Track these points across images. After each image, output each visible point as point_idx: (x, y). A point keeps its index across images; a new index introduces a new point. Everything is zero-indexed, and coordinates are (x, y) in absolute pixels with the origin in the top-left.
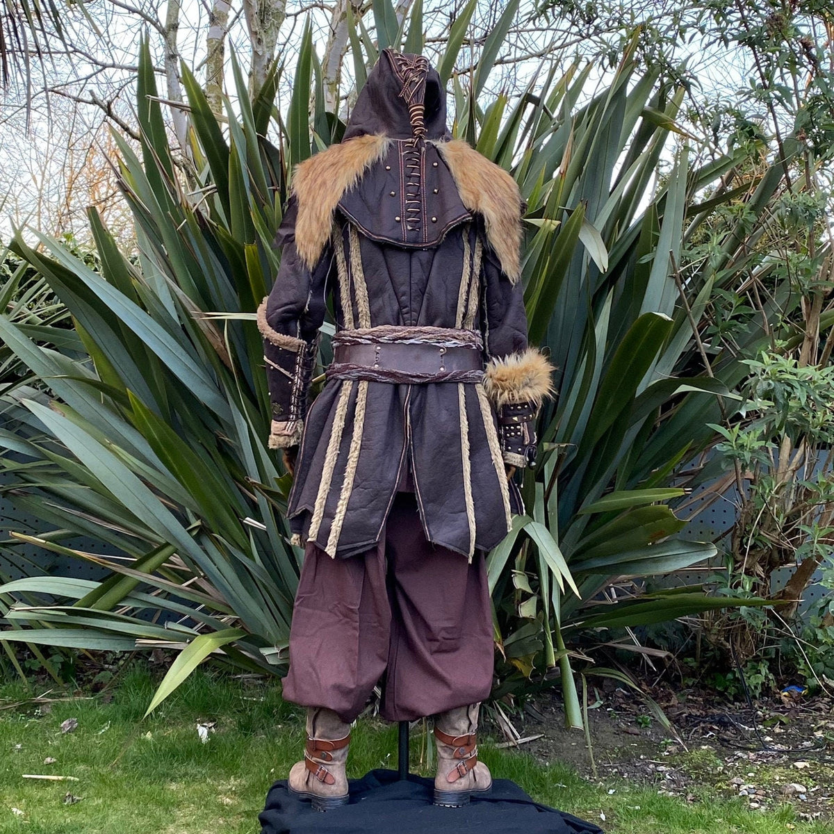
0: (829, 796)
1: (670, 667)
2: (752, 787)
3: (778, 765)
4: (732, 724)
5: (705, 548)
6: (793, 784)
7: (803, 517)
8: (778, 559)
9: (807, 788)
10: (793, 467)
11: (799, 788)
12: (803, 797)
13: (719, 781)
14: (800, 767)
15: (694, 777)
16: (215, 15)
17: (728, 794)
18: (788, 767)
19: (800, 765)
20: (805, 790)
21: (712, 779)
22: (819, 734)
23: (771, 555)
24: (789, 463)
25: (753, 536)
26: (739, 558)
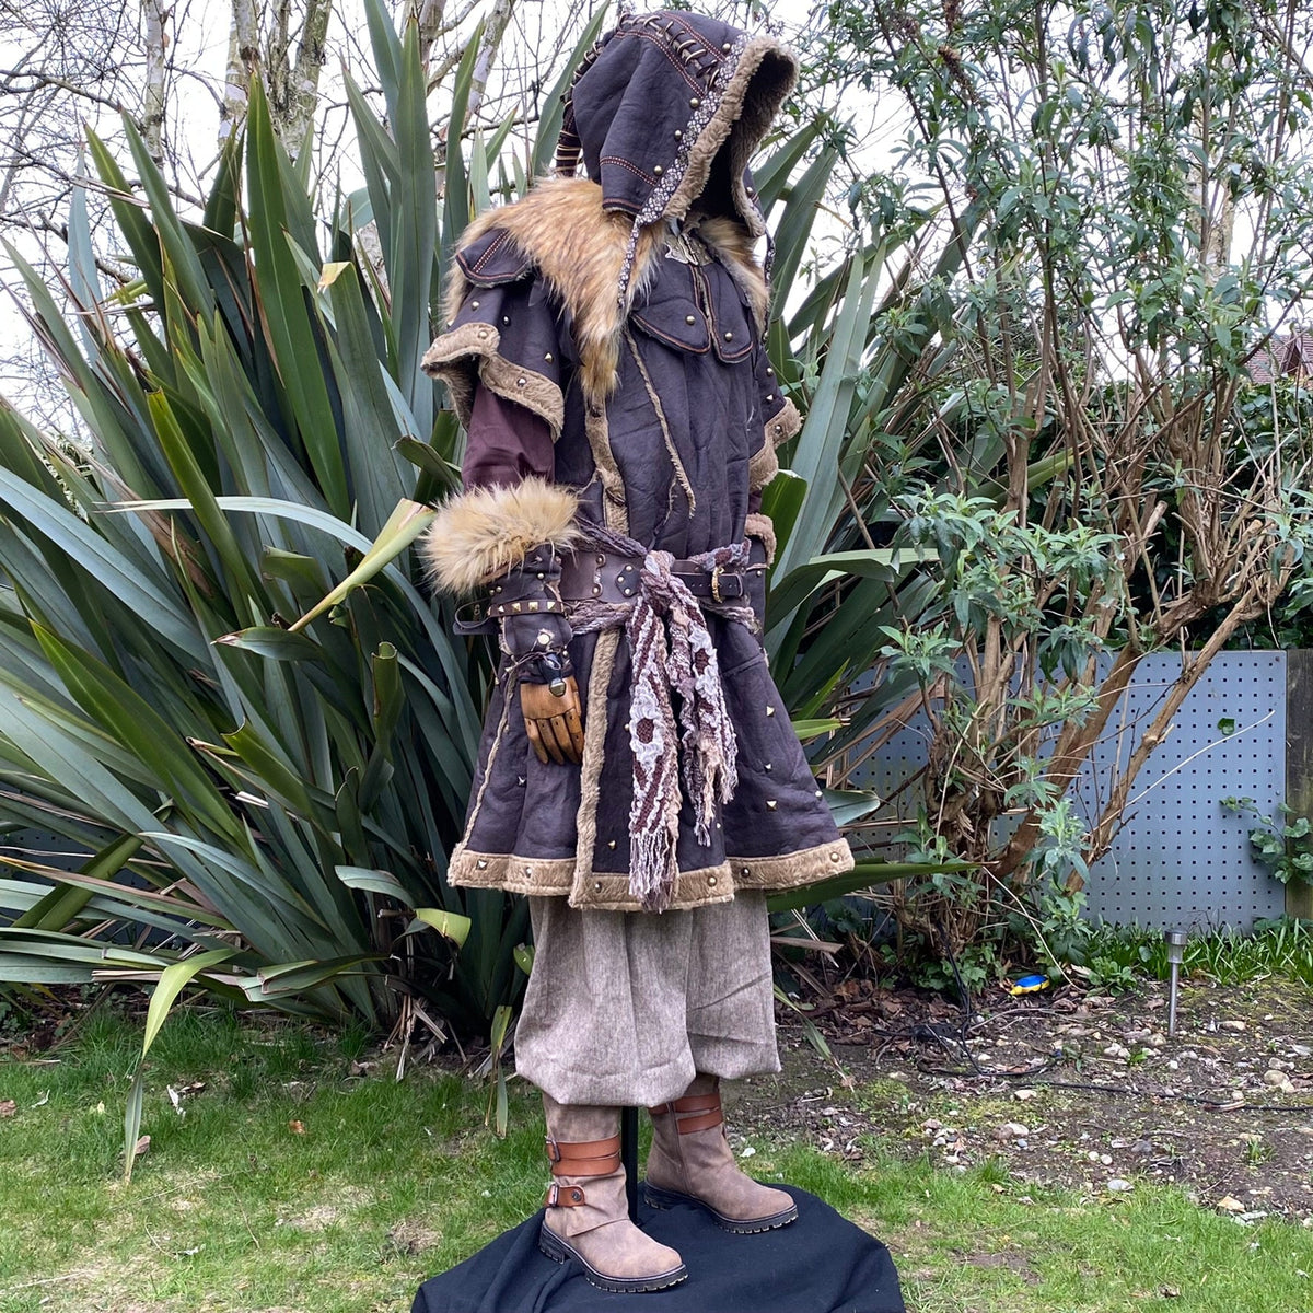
0: (1060, 1139)
1: (862, 959)
2: (952, 1131)
3: (994, 1096)
4: (934, 1039)
5: (864, 800)
6: (1011, 1125)
7: (1020, 744)
8: (993, 806)
9: (1030, 1129)
10: (1001, 678)
11: (1018, 1129)
12: (1022, 1142)
13: (908, 1125)
14: (1022, 1097)
15: (873, 1120)
16: (227, 106)
17: (918, 1143)
18: (1008, 1098)
19: (1023, 1094)
20: (1026, 1132)
21: (897, 1123)
22: (1058, 1045)
23: (984, 801)
24: (996, 673)
25: (951, 775)
26: (934, 806)
